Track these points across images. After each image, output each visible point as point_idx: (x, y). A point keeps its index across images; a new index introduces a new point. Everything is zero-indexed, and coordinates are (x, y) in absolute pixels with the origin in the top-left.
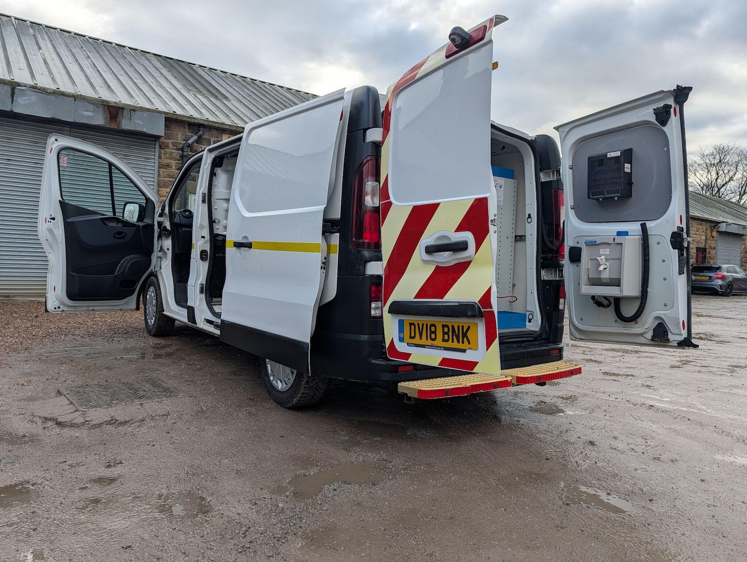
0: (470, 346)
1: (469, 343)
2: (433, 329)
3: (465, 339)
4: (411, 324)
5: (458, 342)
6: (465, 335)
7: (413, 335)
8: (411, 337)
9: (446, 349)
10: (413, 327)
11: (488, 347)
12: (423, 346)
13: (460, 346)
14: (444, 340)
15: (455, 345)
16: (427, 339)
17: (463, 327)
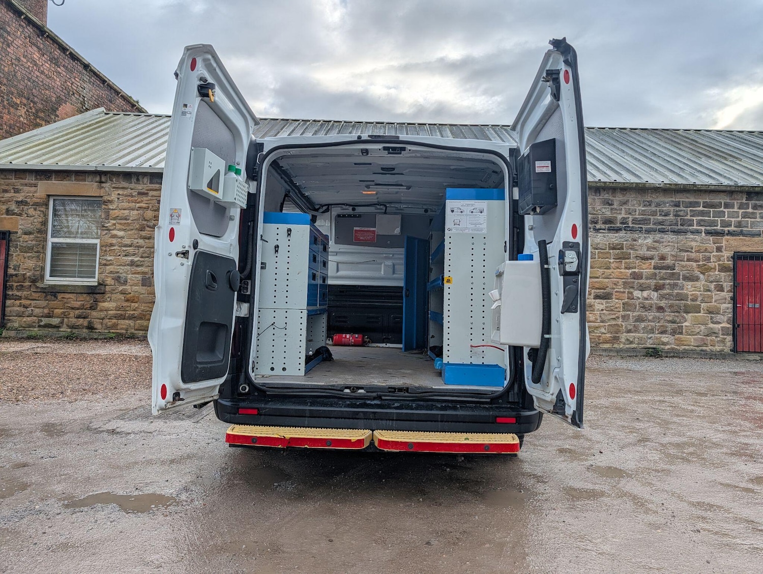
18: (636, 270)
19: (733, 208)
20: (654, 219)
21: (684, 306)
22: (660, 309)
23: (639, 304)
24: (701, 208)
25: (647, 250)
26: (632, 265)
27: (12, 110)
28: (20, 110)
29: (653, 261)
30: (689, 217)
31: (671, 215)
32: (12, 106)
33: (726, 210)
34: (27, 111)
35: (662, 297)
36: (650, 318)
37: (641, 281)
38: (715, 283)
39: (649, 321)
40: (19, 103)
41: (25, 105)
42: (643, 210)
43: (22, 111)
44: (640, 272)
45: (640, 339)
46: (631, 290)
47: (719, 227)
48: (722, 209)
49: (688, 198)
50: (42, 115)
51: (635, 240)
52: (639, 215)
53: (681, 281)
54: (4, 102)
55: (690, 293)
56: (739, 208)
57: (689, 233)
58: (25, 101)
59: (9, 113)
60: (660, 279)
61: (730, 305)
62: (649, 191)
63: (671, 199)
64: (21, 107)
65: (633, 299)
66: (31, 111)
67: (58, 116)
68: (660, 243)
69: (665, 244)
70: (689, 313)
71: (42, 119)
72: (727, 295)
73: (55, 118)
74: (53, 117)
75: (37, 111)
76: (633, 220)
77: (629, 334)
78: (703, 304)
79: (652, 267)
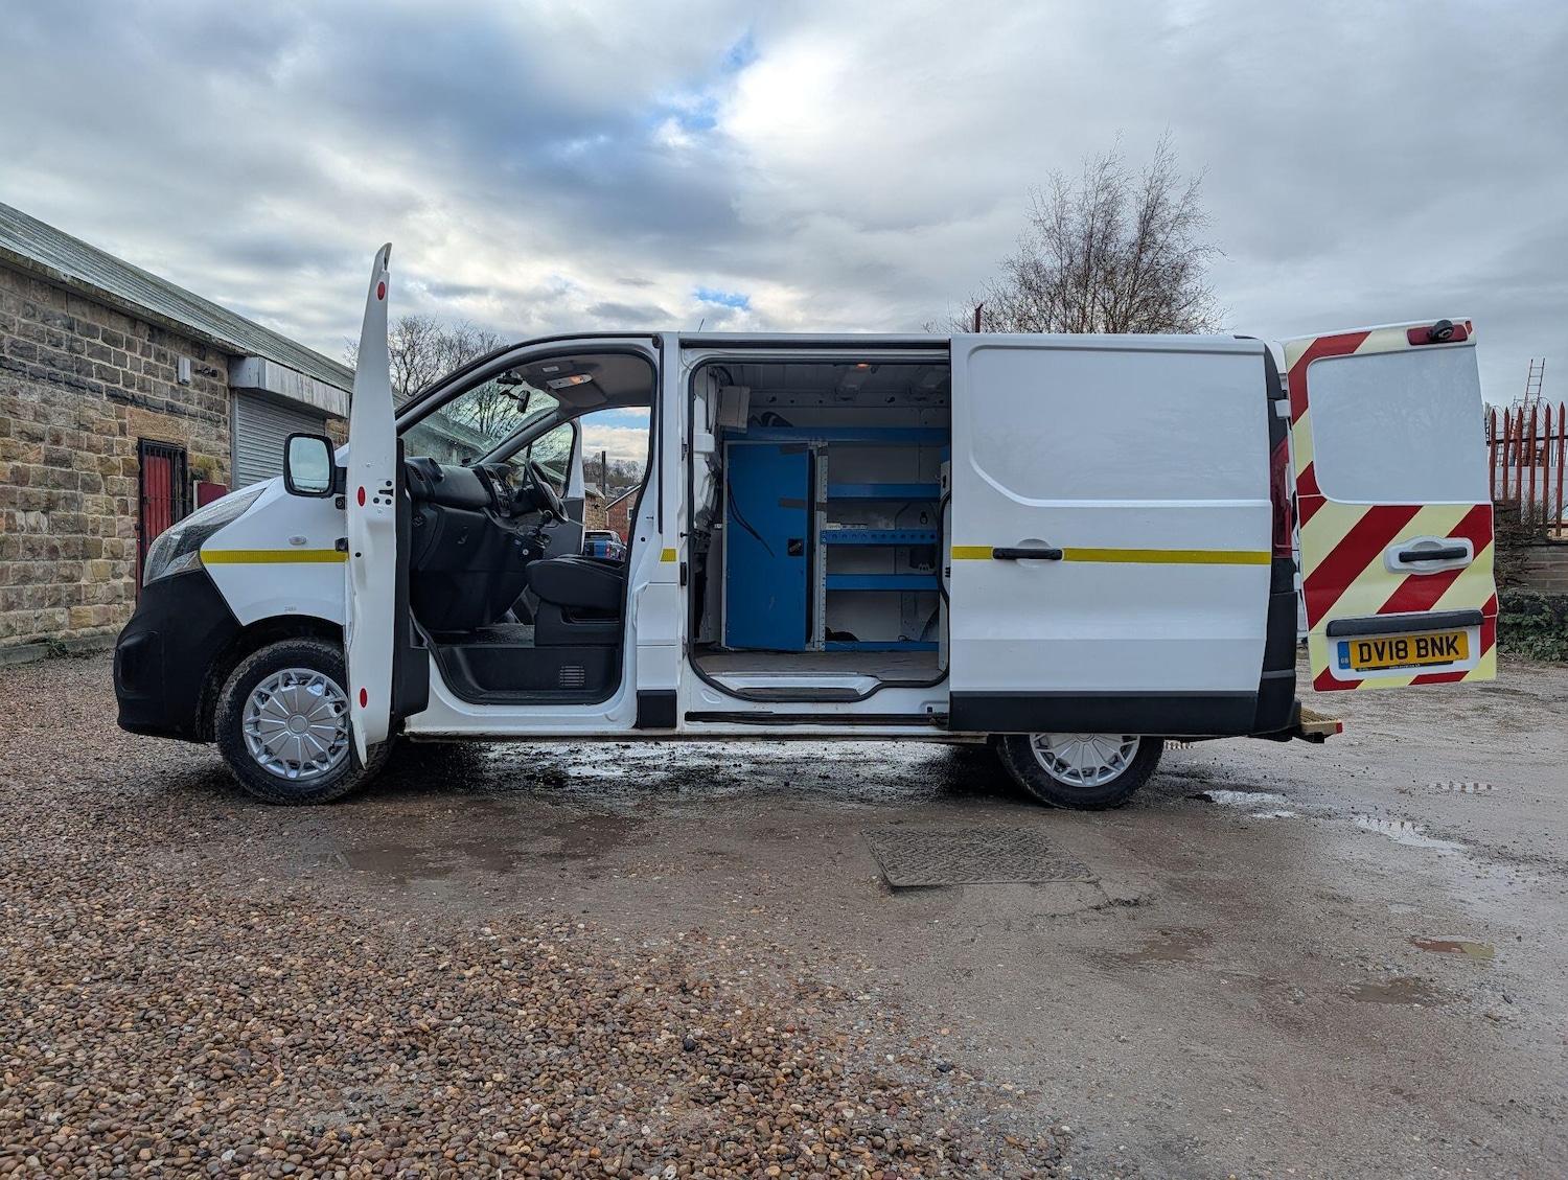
0: (1458, 656)
1: (1457, 653)
2: (1401, 646)
3: (1452, 650)
4: (1361, 646)
5: (1442, 654)
6: (1450, 646)
7: (1366, 657)
8: (1362, 660)
9: (1422, 665)
10: (1365, 649)
11: (1483, 653)
12: (1387, 668)
13: (1445, 658)
14: (1419, 656)
15: (1438, 658)
16: (1392, 658)
17: (1447, 638)
18: (20, 464)
19: (135, 352)
20: (43, 349)
21: (84, 544)
22: (53, 551)
23: (24, 542)
24: (99, 341)
25: (35, 420)
26: (15, 452)
29: (42, 445)
30: (84, 357)
31: (64, 347)
33: (127, 353)
35: (55, 526)
36: (39, 572)
37: (25, 489)
38: (118, 498)
39: (38, 580)
42: (26, 326)
44: (23, 466)
45: (26, 620)
46: (12, 510)
47: (120, 386)
48: (123, 350)
49: (84, 315)
51: (15, 394)
52: (19, 335)
53: (79, 492)
55: (90, 517)
56: (142, 354)
57: (88, 392)
60: (53, 487)
61: (135, 540)
62: (33, 282)
63: (61, 311)
65: (15, 531)
68: (51, 406)
69: (57, 408)
70: (88, 557)
72: (131, 520)
76: (12, 345)
77: (8, 613)
78: (105, 540)
79: (43, 458)
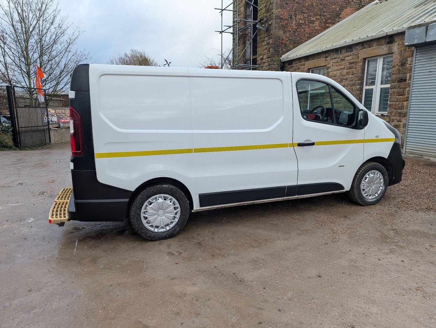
27: (311, 25)
28: (315, 23)
32: (311, 23)
34: (320, 22)
40: (315, 19)
41: (318, 19)
43: (317, 23)
50: (330, 21)
54: (306, 22)
58: (318, 17)
59: (309, 27)
64: (316, 21)
66: (322, 21)
67: (341, 18)
71: (330, 23)
73: (339, 20)
74: (337, 20)
75: (326, 20)
